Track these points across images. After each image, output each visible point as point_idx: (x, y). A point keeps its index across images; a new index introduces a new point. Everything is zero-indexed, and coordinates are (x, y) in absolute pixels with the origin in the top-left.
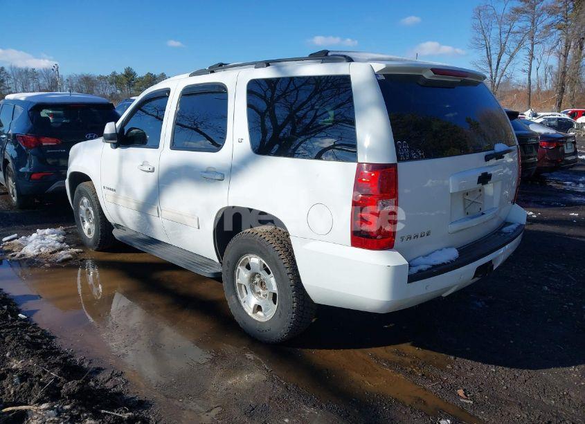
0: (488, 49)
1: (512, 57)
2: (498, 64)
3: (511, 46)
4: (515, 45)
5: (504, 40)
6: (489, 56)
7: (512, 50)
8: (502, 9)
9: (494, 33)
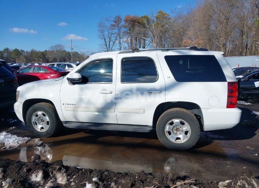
0: (105, 40)
1: (114, 43)
2: (109, 46)
3: (113, 39)
4: (114, 38)
5: (110, 36)
6: (105, 42)
7: (114, 41)
8: (108, 24)
9: (106, 33)
